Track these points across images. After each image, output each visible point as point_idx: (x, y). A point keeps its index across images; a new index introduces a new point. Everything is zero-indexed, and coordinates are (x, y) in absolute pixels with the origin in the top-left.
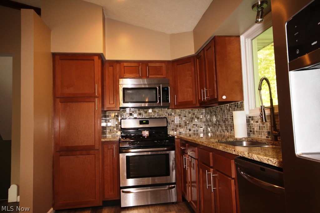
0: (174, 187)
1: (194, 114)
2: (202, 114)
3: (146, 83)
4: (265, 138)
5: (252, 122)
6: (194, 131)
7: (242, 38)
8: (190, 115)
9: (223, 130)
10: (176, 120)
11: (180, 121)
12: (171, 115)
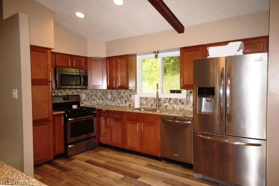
3: (74, 72)
4: (150, 107)
5: (142, 100)
6: (93, 103)
7: (138, 57)
9: (118, 103)
10: (83, 96)
11: (86, 97)
12: (80, 93)
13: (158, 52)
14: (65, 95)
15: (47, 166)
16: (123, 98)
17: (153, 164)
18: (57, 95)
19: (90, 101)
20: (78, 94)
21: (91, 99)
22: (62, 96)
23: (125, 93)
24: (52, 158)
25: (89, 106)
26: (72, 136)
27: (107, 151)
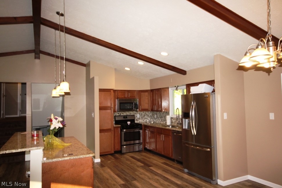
0: (141, 145)
1: (145, 113)
2: (149, 113)
5: (172, 119)
7: (170, 89)
8: (144, 114)
9: (160, 121)
10: (138, 116)
11: (140, 116)
12: (136, 114)
13: (178, 86)
14: (125, 115)
15: (110, 156)
16: (162, 117)
17: (168, 163)
18: (120, 115)
19: (144, 119)
20: (134, 114)
21: (144, 118)
22: (123, 116)
23: (163, 114)
24: (113, 152)
25: (142, 122)
26: (125, 141)
27: (147, 153)
